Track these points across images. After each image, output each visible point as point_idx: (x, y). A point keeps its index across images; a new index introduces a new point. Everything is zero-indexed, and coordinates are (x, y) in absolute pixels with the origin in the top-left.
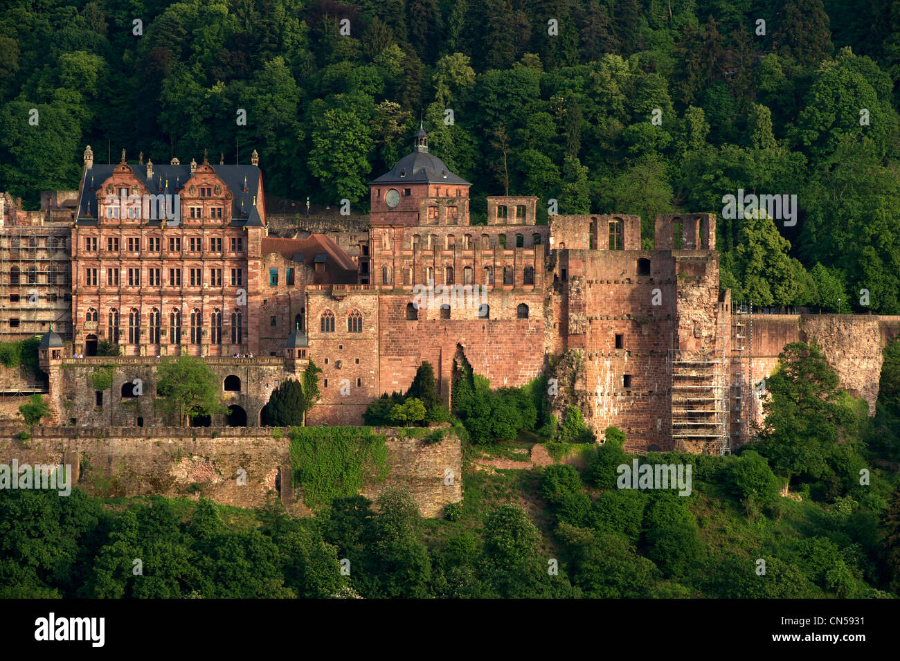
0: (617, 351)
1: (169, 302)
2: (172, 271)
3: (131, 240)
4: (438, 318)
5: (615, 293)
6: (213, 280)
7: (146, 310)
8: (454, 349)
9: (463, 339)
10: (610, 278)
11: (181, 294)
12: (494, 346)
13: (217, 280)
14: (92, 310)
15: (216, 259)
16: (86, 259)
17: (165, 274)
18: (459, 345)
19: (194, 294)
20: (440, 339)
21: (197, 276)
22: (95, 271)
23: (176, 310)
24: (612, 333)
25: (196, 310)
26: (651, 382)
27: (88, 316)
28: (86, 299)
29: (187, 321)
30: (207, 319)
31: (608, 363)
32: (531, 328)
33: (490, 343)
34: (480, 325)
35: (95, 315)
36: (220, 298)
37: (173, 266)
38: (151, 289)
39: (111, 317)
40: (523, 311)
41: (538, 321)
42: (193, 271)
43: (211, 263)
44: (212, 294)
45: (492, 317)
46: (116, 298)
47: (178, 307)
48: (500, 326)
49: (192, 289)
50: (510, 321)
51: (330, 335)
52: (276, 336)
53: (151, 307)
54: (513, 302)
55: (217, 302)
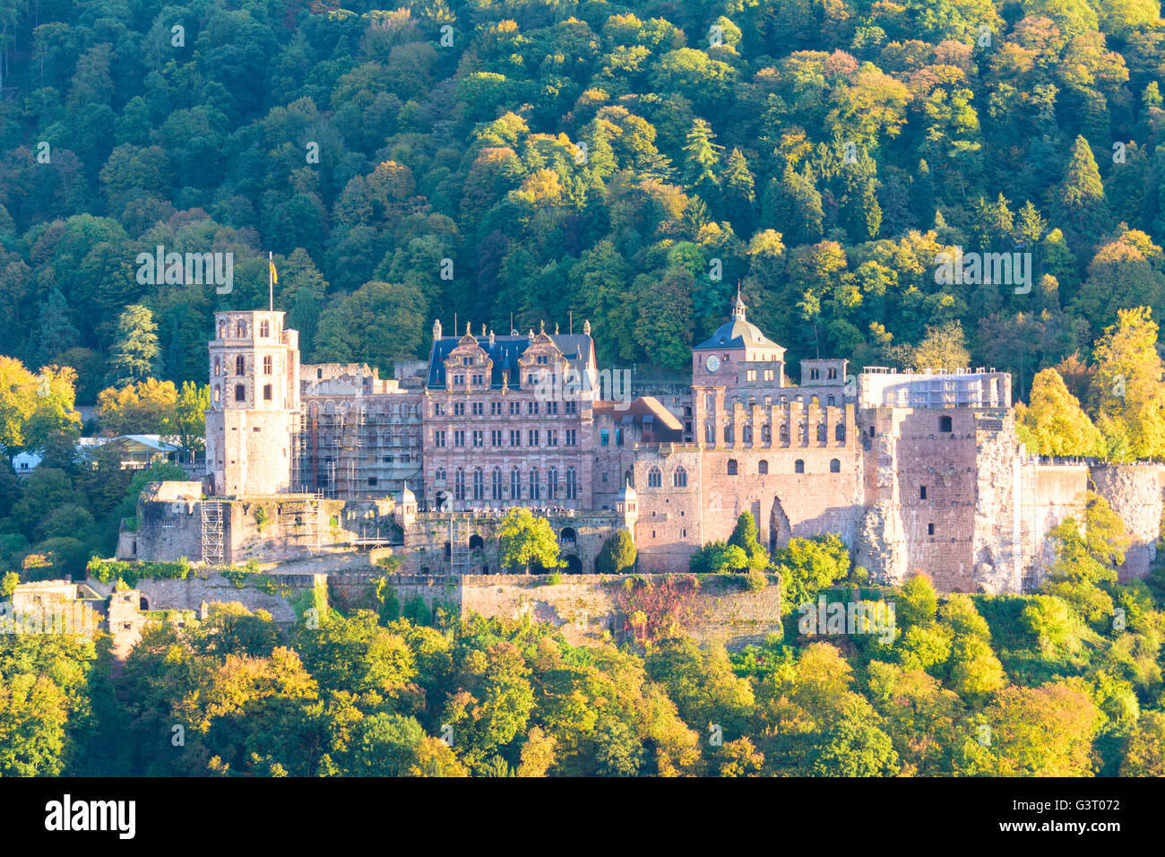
0: (922, 502)
1: (510, 461)
2: (512, 432)
3: (475, 405)
4: (757, 473)
5: (920, 448)
6: (549, 440)
7: (488, 469)
8: (772, 501)
9: (780, 492)
10: (916, 434)
11: (520, 453)
12: (810, 498)
13: (552, 441)
14: (441, 469)
15: (552, 420)
16: (434, 423)
17: (506, 435)
18: (776, 498)
19: (533, 453)
20: (757, 492)
21: (534, 438)
22: (443, 433)
23: (516, 468)
24: (917, 484)
25: (534, 468)
26: (953, 529)
27: (438, 474)
28: (436, 459)
29: (525, 479)
30: (543, 475)
31: (914, 513)
32: (843, 481)
33: (806, 496)
34: (796, 479)
35: (444, 474)
36: (557, 456)
37: (513, 428)
38: (494, 450)
39: (457, 475)
40: (835, 466)
41: (849, 475)
42: (531, 432)
43: (548, 425)
44: (548, 453)
45: (806, 472)
46: (463, 458)
47: (518, 465)
48: (814, 479)
49: (531, 449)
50: (824, 475)
51: (657, 490)
52: (608, 491)
53: (494, 465)
54: (826, 458)
55: (555, 460)
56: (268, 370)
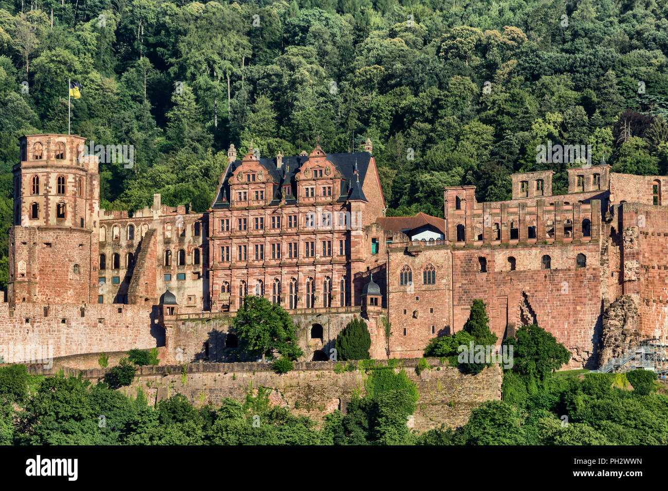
1: (288, 273)
3: (257, 219)
4: (504, 269)
6: (325, 252)
7: (269, 281)
8: (520, 298)
9: (528, 288)
11: (297, 265)
12: (555, 293)
13: (327, 251)
14: (226, 282)
15: (326, 232)
16: (220, 239)
17: (285, 247)
18: (524, 295)
19: (308, 265)
20: (506, 289)
21: (311, 248)
22: (228, 248)
23: (294, 279)
25: (311, 278)
27: (223, 288)
28: (220, 273)
29: (303, 288)
30: (320, 286)
32: (588, 276)
33: (552, 291)
34: (543, 275)
35: (228, 287)
36: (330, 267)
37: (290, 240)
38: (273, 262)
39: (241, 289)
40: (581, 261)
41: (594, 269)
42: (307, 244)
43: (323, 236)
44: (323, 264)
45: (553, 267)
46: (245, 271)
47: (296, 277)
48: (561, 275)
49: (307, 260)
50: (569, 270)
51: (408, 288)
53: (273, 277)
54: (573, 253)
55: (328, 270)
56: (61, 190)
